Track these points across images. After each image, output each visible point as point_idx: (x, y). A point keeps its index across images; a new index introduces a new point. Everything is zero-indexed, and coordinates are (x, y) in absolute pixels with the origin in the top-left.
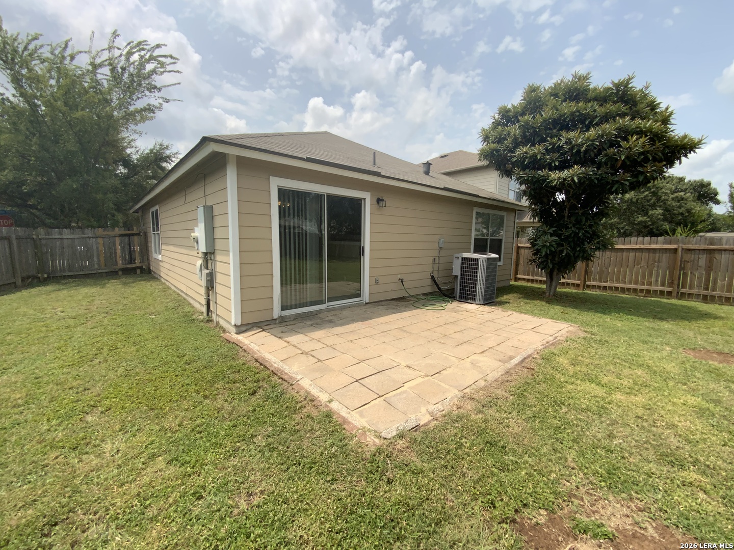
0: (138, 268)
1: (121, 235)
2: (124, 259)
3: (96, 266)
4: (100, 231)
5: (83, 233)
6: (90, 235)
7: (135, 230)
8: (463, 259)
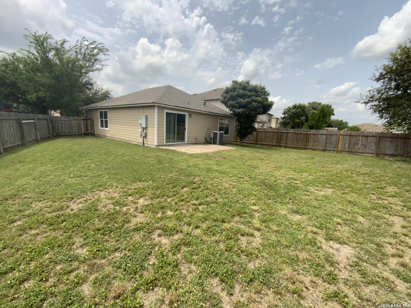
0: (90, 133)
1: (83, 120)
2: (84, 129)
3: (74, 132)
4: (75, 118)
5: (70, 118)
6: (72, 119)
7: (89, 118)
8: (214, 133)
